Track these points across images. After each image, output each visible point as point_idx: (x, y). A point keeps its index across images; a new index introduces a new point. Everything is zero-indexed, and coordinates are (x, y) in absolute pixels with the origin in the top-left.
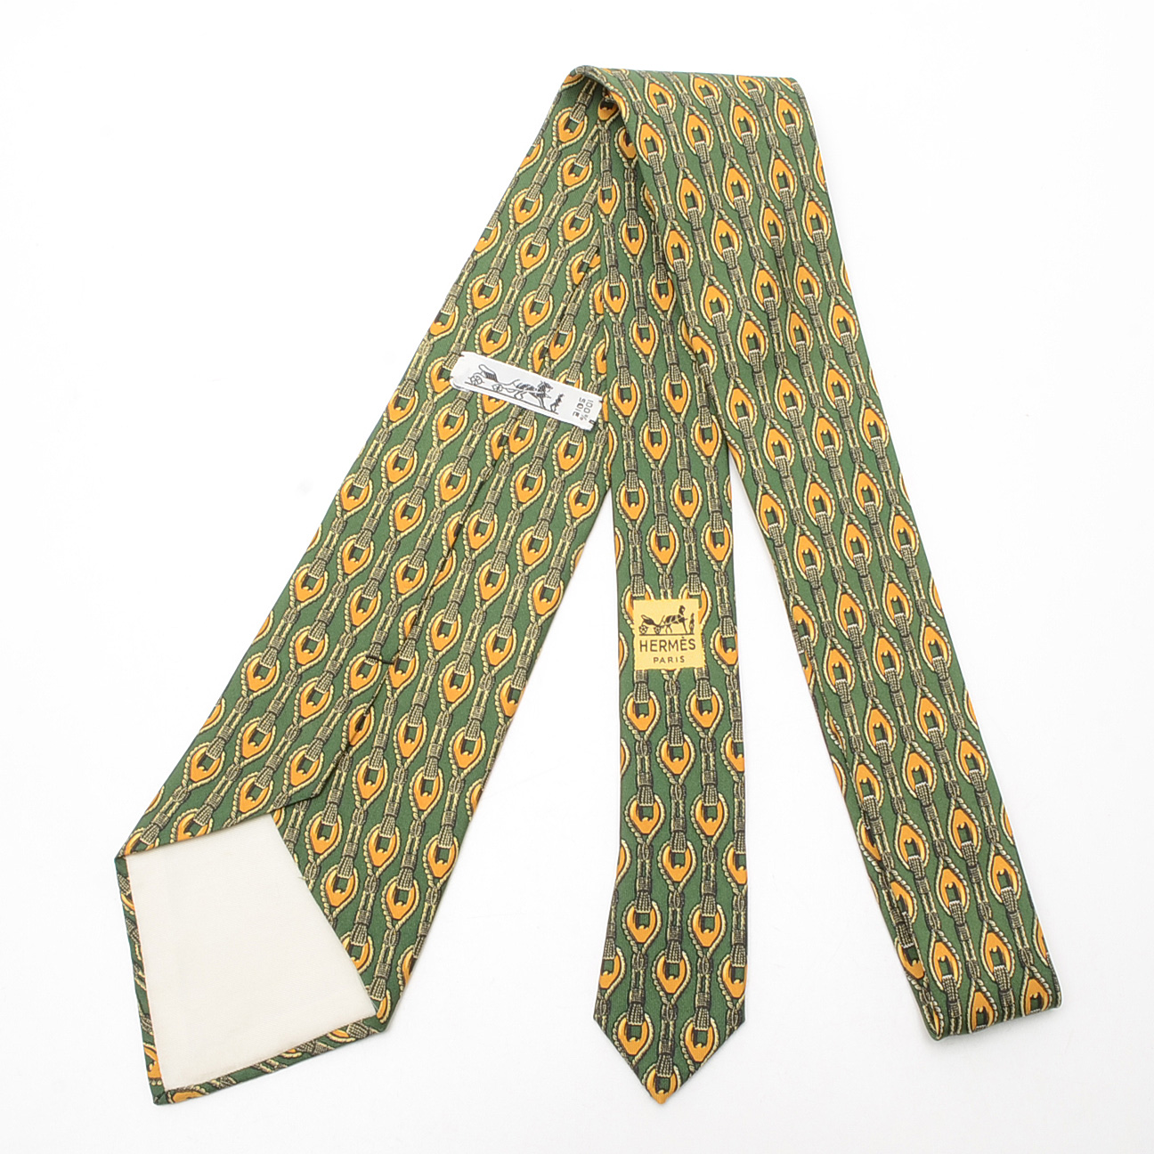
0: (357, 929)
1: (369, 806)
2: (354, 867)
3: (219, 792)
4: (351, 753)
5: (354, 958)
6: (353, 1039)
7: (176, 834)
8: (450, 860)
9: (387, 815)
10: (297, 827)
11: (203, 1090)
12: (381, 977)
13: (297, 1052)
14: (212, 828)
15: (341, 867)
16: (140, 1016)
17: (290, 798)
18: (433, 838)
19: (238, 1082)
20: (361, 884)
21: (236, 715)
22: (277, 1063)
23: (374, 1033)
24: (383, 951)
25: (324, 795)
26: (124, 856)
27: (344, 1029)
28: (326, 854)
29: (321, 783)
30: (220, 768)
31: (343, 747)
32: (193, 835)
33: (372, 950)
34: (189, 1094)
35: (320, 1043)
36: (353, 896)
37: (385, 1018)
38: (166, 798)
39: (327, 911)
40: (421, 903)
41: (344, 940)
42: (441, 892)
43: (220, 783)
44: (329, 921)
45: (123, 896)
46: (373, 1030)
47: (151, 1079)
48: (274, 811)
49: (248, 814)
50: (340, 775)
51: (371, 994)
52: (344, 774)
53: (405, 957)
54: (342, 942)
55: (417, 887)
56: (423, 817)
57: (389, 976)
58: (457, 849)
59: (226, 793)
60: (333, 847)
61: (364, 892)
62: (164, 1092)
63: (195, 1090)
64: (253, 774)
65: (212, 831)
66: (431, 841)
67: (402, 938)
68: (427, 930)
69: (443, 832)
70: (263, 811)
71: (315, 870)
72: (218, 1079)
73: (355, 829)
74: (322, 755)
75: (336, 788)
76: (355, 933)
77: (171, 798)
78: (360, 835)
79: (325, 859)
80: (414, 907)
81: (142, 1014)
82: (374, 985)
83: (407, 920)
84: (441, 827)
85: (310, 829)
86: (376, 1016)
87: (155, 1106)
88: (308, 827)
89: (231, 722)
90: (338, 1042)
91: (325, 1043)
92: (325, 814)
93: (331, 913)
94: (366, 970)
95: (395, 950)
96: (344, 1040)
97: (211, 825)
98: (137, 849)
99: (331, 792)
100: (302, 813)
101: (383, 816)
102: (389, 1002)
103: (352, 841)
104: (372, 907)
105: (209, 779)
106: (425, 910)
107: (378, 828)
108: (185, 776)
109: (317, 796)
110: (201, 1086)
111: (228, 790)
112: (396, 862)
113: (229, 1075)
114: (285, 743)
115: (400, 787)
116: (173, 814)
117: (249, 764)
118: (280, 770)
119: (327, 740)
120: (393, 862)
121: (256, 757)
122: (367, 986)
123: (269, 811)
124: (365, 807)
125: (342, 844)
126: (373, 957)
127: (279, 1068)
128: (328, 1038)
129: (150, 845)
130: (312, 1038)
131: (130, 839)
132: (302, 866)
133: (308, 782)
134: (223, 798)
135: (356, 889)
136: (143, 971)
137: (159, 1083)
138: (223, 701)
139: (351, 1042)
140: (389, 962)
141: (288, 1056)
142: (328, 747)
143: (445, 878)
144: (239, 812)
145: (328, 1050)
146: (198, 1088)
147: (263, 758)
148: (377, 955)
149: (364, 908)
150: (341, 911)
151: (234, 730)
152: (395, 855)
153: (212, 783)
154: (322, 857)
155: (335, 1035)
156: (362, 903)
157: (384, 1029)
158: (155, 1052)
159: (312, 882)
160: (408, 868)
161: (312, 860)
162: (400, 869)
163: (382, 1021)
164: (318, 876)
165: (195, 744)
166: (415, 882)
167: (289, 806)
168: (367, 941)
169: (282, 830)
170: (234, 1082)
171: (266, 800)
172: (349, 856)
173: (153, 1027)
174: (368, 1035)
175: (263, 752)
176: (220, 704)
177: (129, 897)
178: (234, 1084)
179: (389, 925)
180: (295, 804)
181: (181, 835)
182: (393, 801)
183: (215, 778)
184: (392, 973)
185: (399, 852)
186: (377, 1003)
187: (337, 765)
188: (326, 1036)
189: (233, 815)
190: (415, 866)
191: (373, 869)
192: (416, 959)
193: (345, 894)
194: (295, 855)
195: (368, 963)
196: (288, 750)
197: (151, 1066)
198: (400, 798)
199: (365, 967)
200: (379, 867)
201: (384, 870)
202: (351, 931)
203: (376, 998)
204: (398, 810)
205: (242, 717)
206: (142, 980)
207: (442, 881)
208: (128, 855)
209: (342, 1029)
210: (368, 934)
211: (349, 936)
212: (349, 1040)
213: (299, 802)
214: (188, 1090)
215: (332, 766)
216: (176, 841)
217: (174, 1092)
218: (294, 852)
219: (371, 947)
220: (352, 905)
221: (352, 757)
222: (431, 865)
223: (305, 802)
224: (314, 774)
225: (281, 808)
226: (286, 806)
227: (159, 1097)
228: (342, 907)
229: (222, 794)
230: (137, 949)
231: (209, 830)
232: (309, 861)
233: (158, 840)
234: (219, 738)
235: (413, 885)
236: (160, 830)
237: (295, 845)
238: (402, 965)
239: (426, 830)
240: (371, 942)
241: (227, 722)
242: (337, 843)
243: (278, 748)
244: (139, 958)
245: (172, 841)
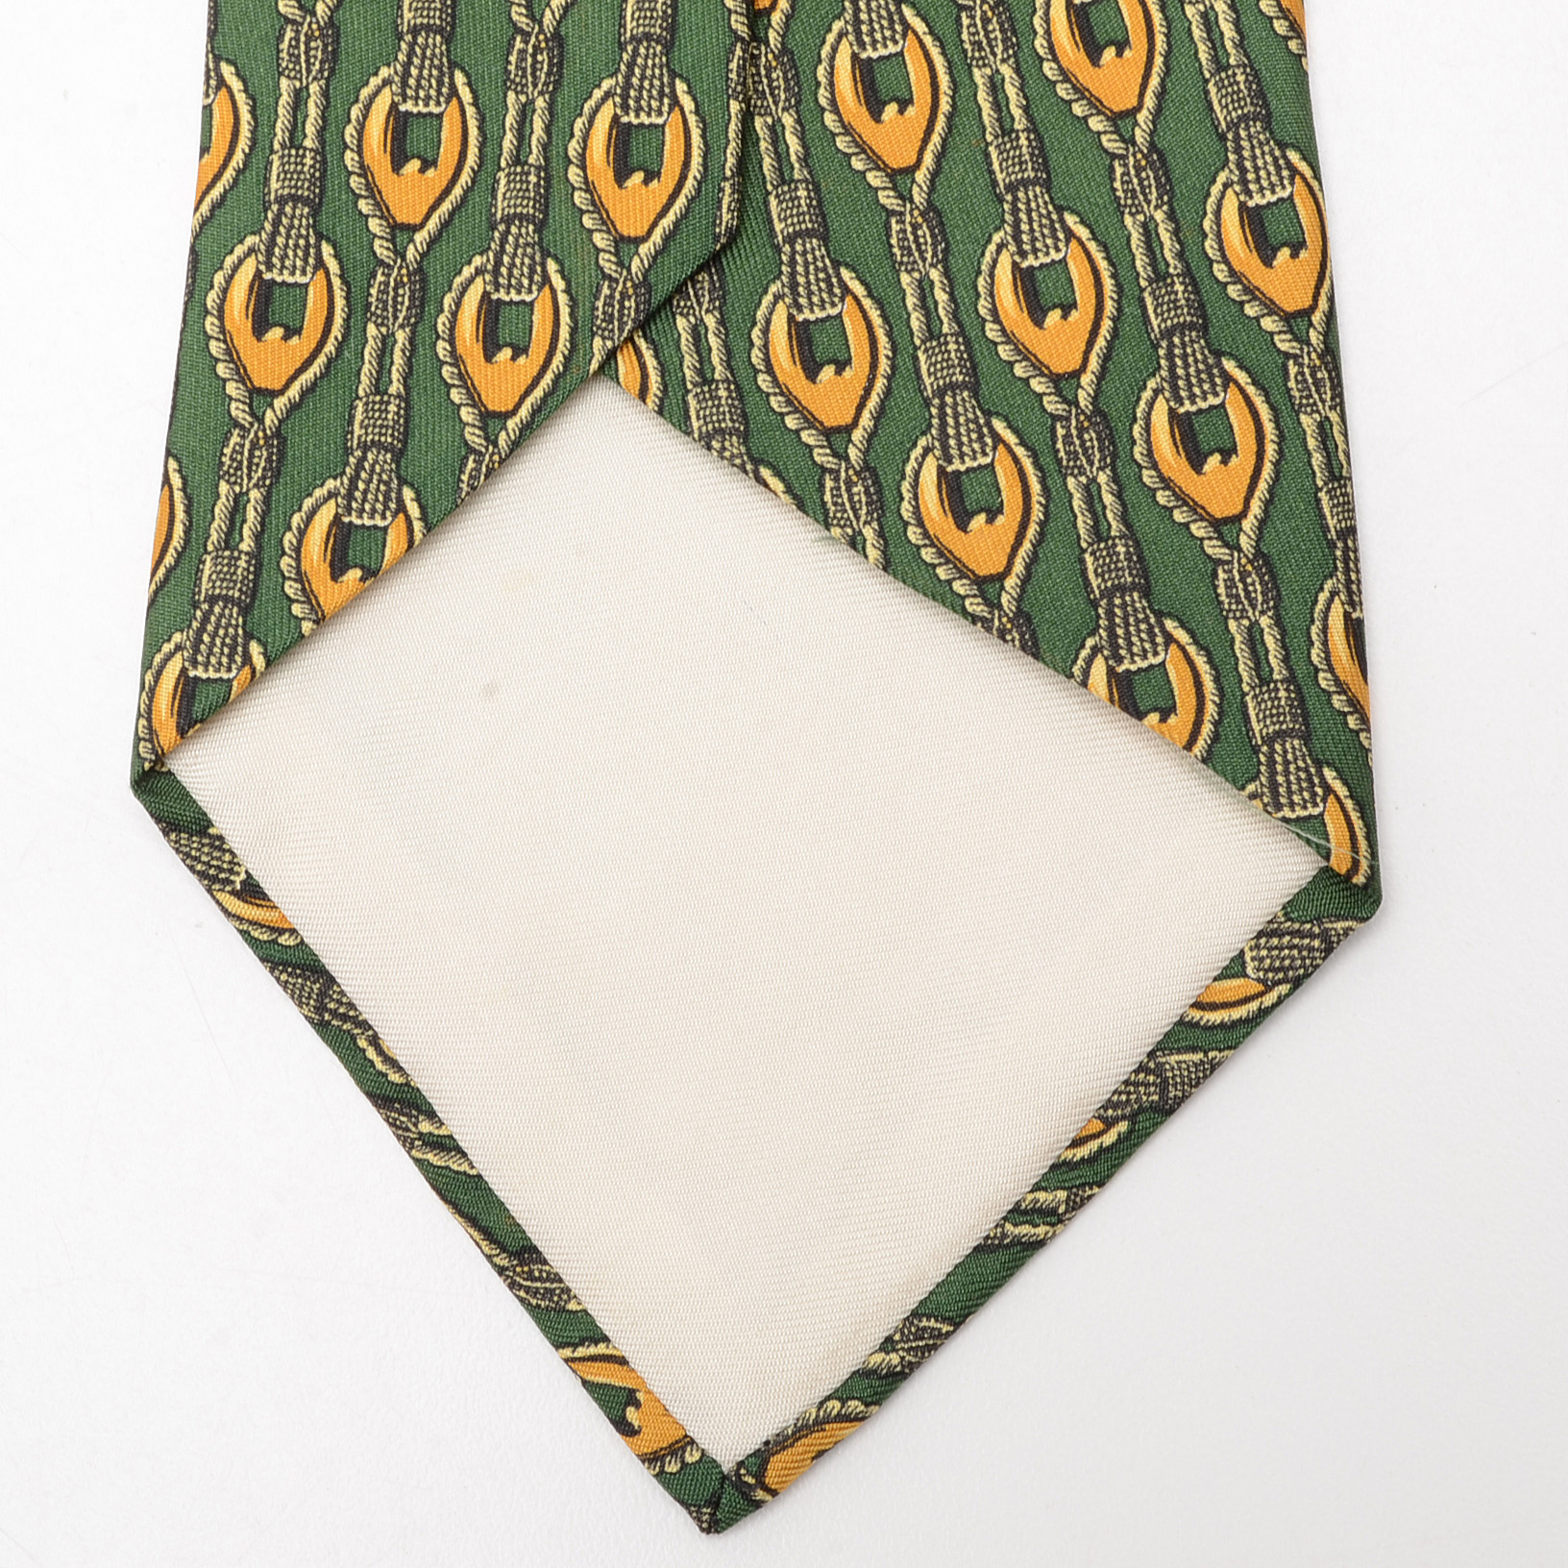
0: (1111, 615)
1: (932, 188)
2: (988, 414)
3: (379, 386)
4: (773, 37)
5: (1154, 718)
6: (1284, 989)
7: (308, 596)
8: (1311, 236)
9: (1012, 188)
10: (720, 372)
11: (855, 1406)
12: (1281, 735)
13: (1109, 1123)
14: (424, 518)
15: (944, 437)
16: (501, 1271)
17: (645, 284)
18: (1216, 190)
19: (958, 1321)
20: (1046, 460)
21: (299, 99)
22: (1062, 1195)
23: (1347, 931)
24: (1240, 647)
25: (754, 224)
26: (160, 758)
27: (1235, 968)
28: (866, 420)
29: (727, 186)
30: (340, 303)
31: (739, 25)
32: (371, 573)
33: (1200, 661)
34: (814, 1441)
35: (1174, 1059)
36: (1037, 513)
37: (1364, 865)
38: (201, 496)
39: (974, 606)
40: (1287, 422)
41: (1086, 672)
42: (1330, 354)
43: (369, 352)
44: (1002, 634)
45: (226, 899)
46: (1340, 925)
47: (651, 1459)
48: (611, 355)
49: (524, 412)
50: (776, 132)
51: (1279, 807)
52: (788, 120)
53: (1325, 629)
54: (1084, 684)
55: (1242, 377)
56: (1140, 136)
57: (1306, 715)
58: (1315, 184)
59: (406, 378)
60: (880, 384)
61: (1071, 482)
62: (724, 1478)
63: (828, 1420)
64: (467, 271)
65: (429, 528)
66: (1212, 200)
67: (1285, 573)
68: (1346, 506)
69: (1238, 150)
70: (575, 373)
71: (858, 489)
72: (888, 1345)
73: (924, 288)
74: (681, 87)
75: (784, 178)
76: (1111, 630)
77: (224, 487)
78: (953, 298)
79: (871, 436)
80: (1271, 449)
81: (502, 1261)
82: (1273, 773)
83: (1268, 504)
84: (1223, 138)
85: (767, 360)
86: (1326, 873)
87: (714, 1537)
88: (756, 356)
89: (295, 129)
90: (1235, 1024)
91: (1194, 1049)
92: (794, 286)
93: (994, 604)
94: (1216, 737)
95: (1278, 622)
96: (1254, 1006)
97: (414, 510)
98: (197, 710)
99: (773, 202)
100: (710, 321)
101: (1001, 200)
102: (1349, 804)
103: (932, 333)
104: (1124, 518)
105: (321, 360)
106: (1312, 443)
107: (1001, 247)
108: (232, 388)
109: (734, 235)
110: (842, 1394)
111: (409, 363)
112: (1125, 328)
113: (915, 1314)
114: (525, 113)
115: (1006, 71)
116: (258, 537)
117: (433, 241)
118: (559, 212)
119: (672, 29)
120: (1115, 333)
121: (446, 206)
122: (1251, 788)
123: (594, 366)
124: (919, 197)
125: (904, 360)
126: (1217, 680)
127: (1076, 1205)
128: (1194, 1025)
129: (239, 677)
130: (1138, 1054)
131: (150, 692)
132: (806, 500)
133: (681, 202)
134: (406, 399)
135: (1035, 487)
136: (431, 1115)
137: (691, 1457)
138: (227, 70)
139: (1280, 1001)
140: (1279, 672)
141: (1083, 1152)
142: (687, 52)
143: (1323, 304)
144: (491, 420)
145: (1214, 1066)
146: (834, 1406)
147: (476, 197)
148: (1225, 669)
149: (1099, 533)
150: (1026, 580)
151: (321, 152)
152: (1110, 307)
153: (339, 367)
154: (858, 435)
155: (1213, 1007)
156: (1083, 524)
157: (1377, 902)
158: (622, 1361)
159: (869, 533)
160: (1182, 328)
161: (829, 462)
162: (1156, 347)
163: (1359, 879)
164: (882, 504)
165: (204, 266)
166: (1229, 365)
167: (652, 319)
168: (1169, 639)
169: (672, 410)
170: (945, 1328)
171: (564, 333)
172: (953, 387)
173: (570, 1281)
174: (1328, 950)
175: (465, 178)
176: (222, 83)
177: (252, 891)
178: (948, 1334)
179: (1214, 549)
180: (669, 300)
181: (330, 594)
182: (1006, 130)
183: (340, 347)
184: (1310, 704)
185: (1119, 288)
186: (1310, 829)
187: (747, 101)
188: (1182, 1023)
189: (474, 437)
190: (1201, 309)
191: (1059, 392)
192: (1360, 622)
193: (1008, 521)
194: (765, 473)
195: (1211, 709)
196: (548, 129)
197: (631, 1414)
198: (1026, 109)
199: (1207, 728)
200: (1076, 374)
201: (1101, 377)
202: (1093, 633)
203: (1300, 812)
204: (1041, 153)
205: (325, 94)
206: (447, 1145)
207: (1317, 318)
208: (175, 749)
209: (1225, 974)
210: (1160, 615)
211: (1096, 650)
212: (1269, 999)
213: (680, 290)
214: (803, 1429)
215: (735, 107)
216: (320, 621)
217: (761, 1458)
218: (757, 462)
219: (1192, 650)
220: (1050, 544)
221: (785, 50)
222: (1257, 282)
223: (703, 277)
224: (686, 165)
225: (630, 339)
226: (643, 326)
227: (715, 1503)
228: (1019, 567)
229: (395, 387)
230: (371, 1053)
231: (418, 526)
232: (824, 470)
233: (255, 648)
234: (281, 201)
235: (1228, 379)
236: (245, 611)
237: (745, 437)
238: (1328, 659)
239: (1176, 174)
240: (1182, 636)
241: (280, 134)
242: (884, 365)
243: (509, 142)
244: (395, 1078)
245: (307, 627)
